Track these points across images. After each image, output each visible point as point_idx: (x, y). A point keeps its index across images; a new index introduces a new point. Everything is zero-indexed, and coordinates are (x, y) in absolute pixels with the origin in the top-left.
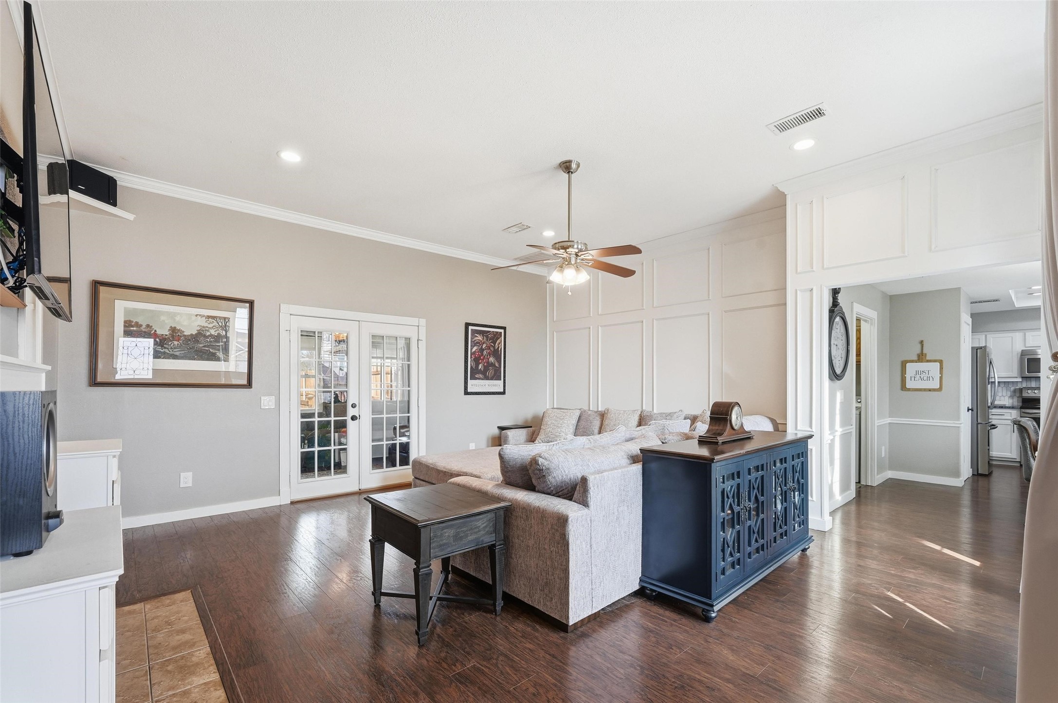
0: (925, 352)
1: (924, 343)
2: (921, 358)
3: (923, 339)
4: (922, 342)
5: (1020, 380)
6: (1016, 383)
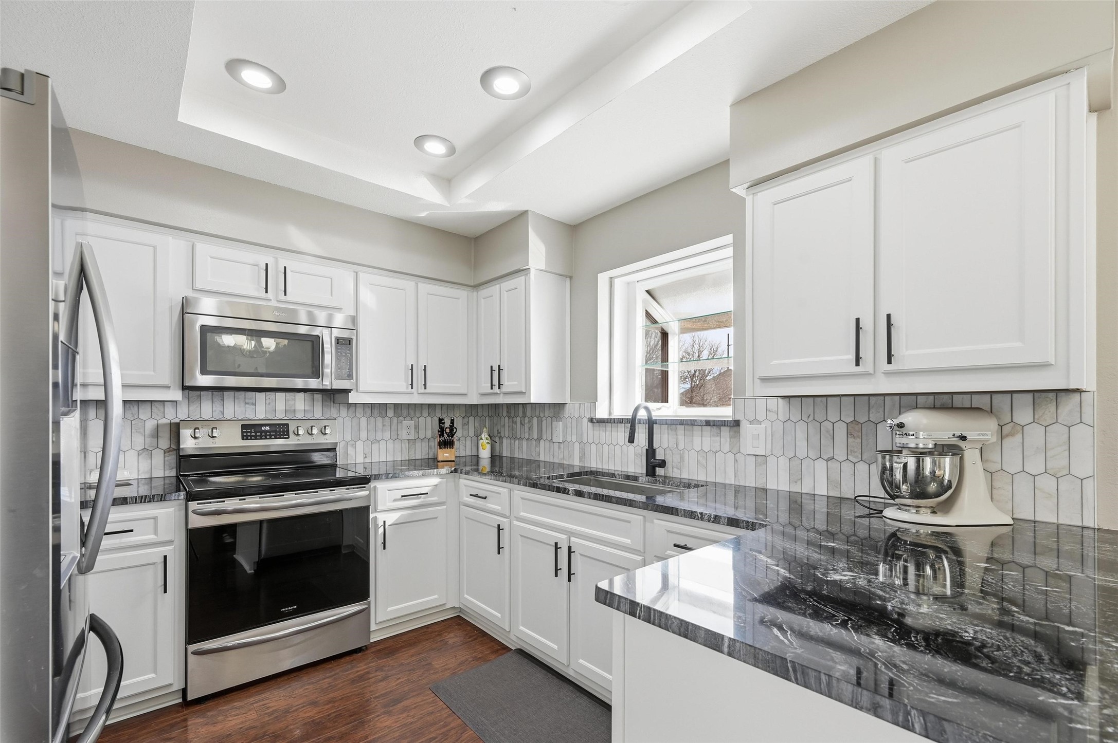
6: (160, 406)
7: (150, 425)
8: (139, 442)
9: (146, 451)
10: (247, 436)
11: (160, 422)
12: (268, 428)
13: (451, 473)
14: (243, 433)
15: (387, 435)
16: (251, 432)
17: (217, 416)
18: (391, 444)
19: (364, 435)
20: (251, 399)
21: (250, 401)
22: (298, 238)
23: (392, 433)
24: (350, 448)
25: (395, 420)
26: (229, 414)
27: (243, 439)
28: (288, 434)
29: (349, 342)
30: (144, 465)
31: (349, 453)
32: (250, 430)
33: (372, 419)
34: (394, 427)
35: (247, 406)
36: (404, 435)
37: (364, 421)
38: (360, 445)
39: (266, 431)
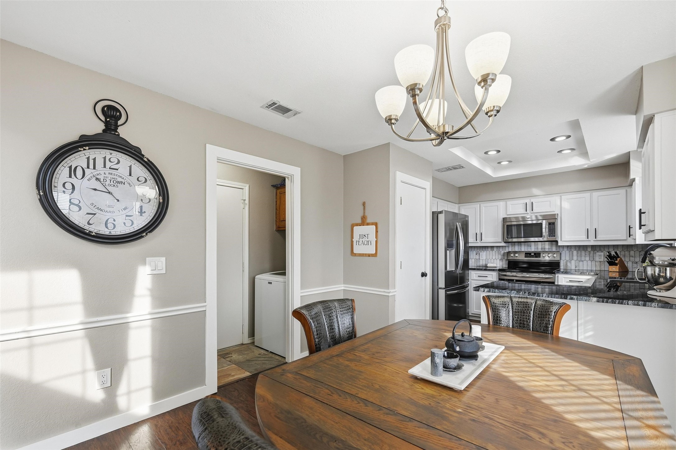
0: (366, 214)
1: (366, 205)
2: (364, 222)
3: (364, 201)
4: (364, 204)
5: (503, 244)
6: (505, 247)
7: (502, 252)
8: (500, 257)
9: (501, 260)
10: (526, 256)
11: (505, 252)
12: (533, 254)
13: (596, 275)
14: (525, 255)
15: (587, 258)
16: (528, 255)
17: (520, 250)
18: (589, 262)
19: (575, 258)
20: (530, 244)
21: (529, 245)
22: (535, 191)
23: (590, 258)
24: (568, 263)
25: (592, 252)
26: (523, 250)
27: (525, 257)
28: (540, 256)
29: (554, 223)
30: (501, 263)
31: (568, 265)
32: (528, 254)
33: (579, 252)
34: (591, 255)
35: (528, 247)
36: (597, 259)
37: (575, 252)
38: (573, 262)
39: (532, 255)
